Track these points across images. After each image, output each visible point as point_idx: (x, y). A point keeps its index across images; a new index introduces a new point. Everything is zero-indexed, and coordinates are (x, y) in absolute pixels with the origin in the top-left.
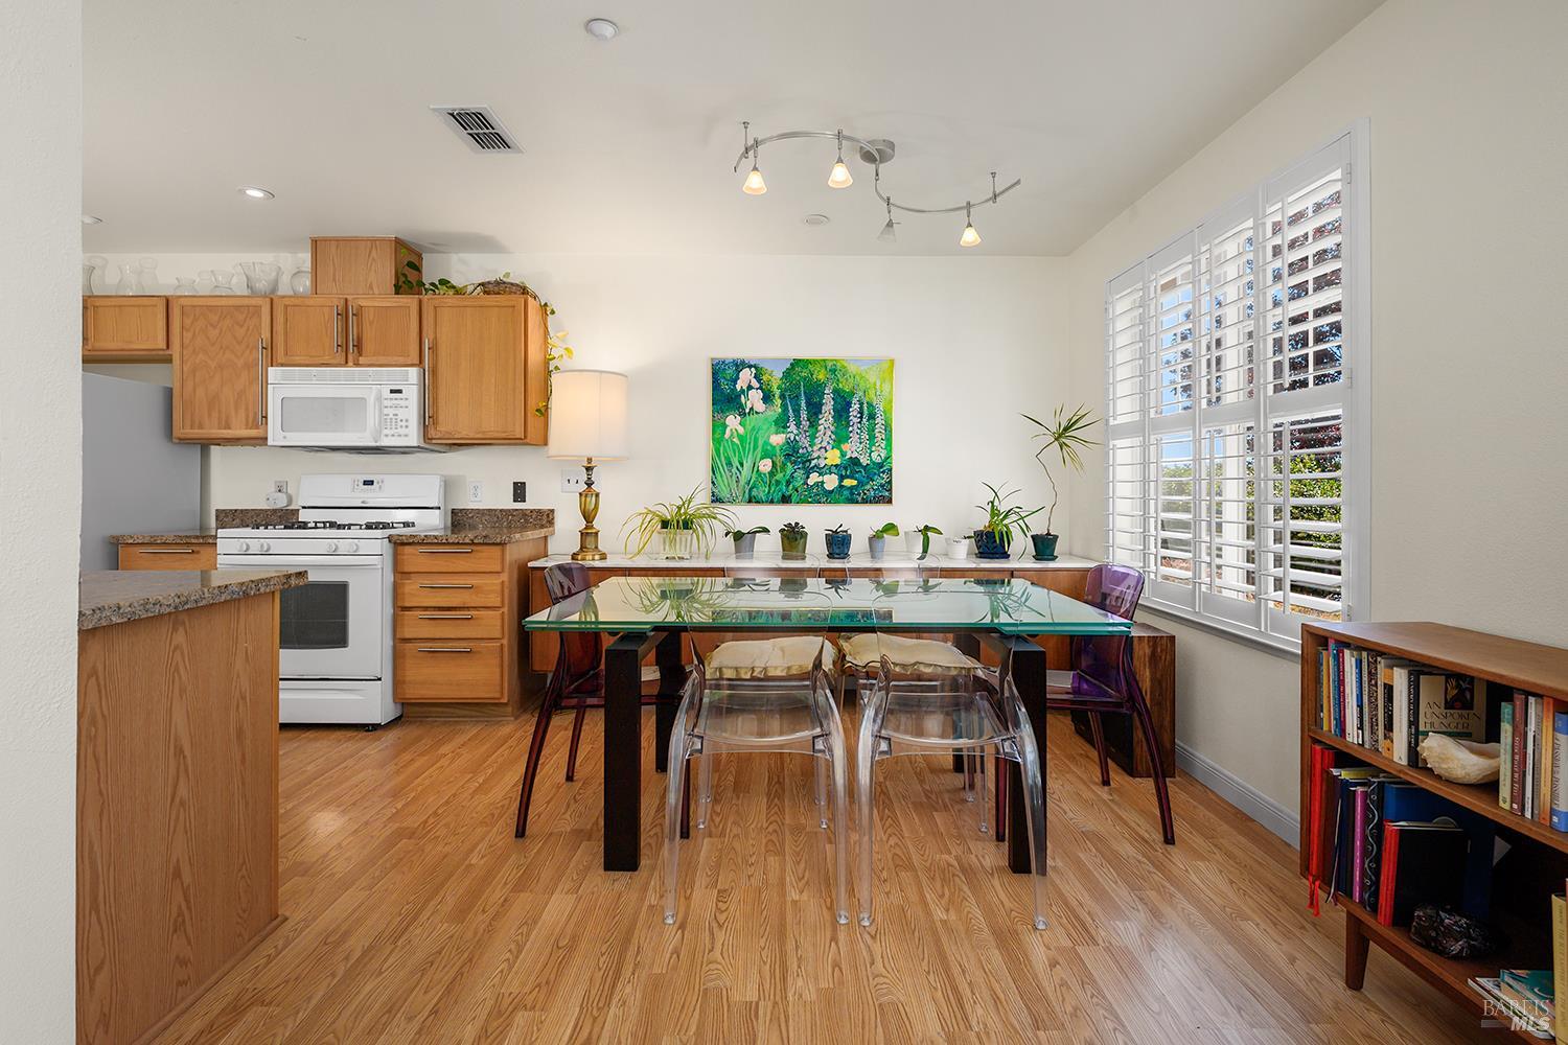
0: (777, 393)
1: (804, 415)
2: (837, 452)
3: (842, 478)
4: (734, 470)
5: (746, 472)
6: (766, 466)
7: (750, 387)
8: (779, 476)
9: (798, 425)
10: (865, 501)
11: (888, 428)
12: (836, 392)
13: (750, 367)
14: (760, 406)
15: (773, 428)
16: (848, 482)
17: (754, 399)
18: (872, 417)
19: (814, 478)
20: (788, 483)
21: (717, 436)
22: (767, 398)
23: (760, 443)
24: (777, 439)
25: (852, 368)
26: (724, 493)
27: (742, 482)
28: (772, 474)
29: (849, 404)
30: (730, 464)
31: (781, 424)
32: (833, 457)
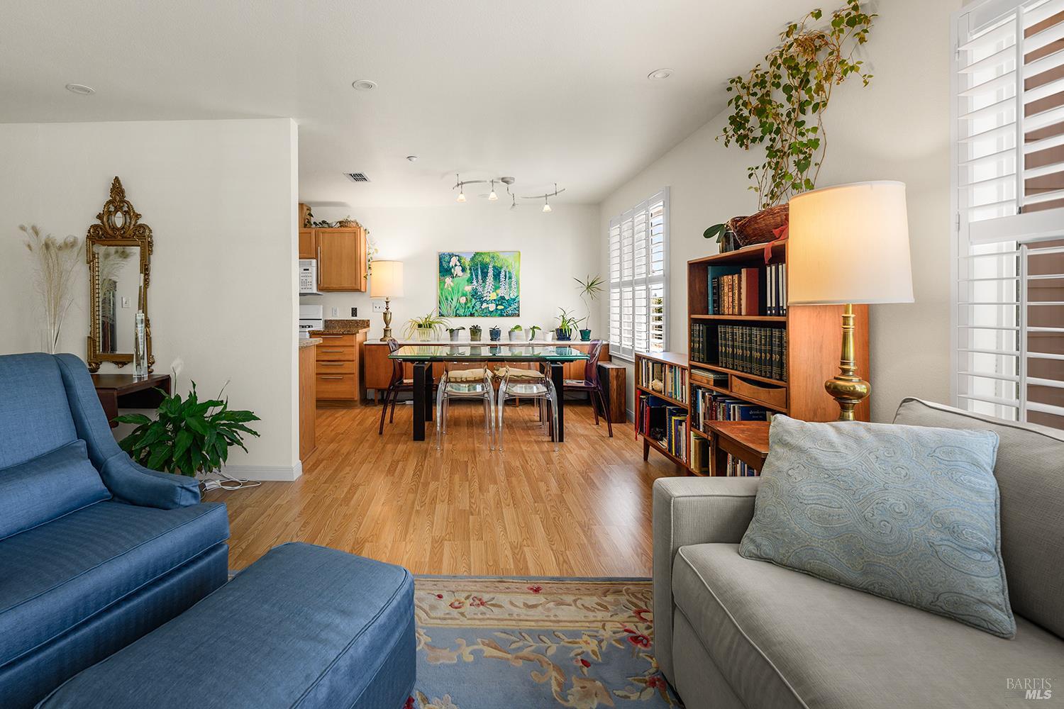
0: (468, 267)
1: (480, 277)
2: (495, 294)
3: (497, 305)
4: (449, 302)
5: (454, 302)
6: (463, 300)
7: (456, 265)
8: (469, 305)
9: (477, 282)
10: (507, 316)
11: (517, 283)
12: (494, 267)
13: (456, 256)
14: (460, 273)
15: (466, 283)
16: (499, 307)
17: (458, 270)
18: (510, 278)
19: (485, 305)
20: (473, 307)
21: (441, 287)
22: (464, 270)
23: (461, 290)
24: (468, 288)
25: (501, 256)
26: (445, 312)
27: (453, 307)
28: (466, 304)
29: (500, 272)
30: (447, 299)
31: (470, 281)
32: (493, 296)
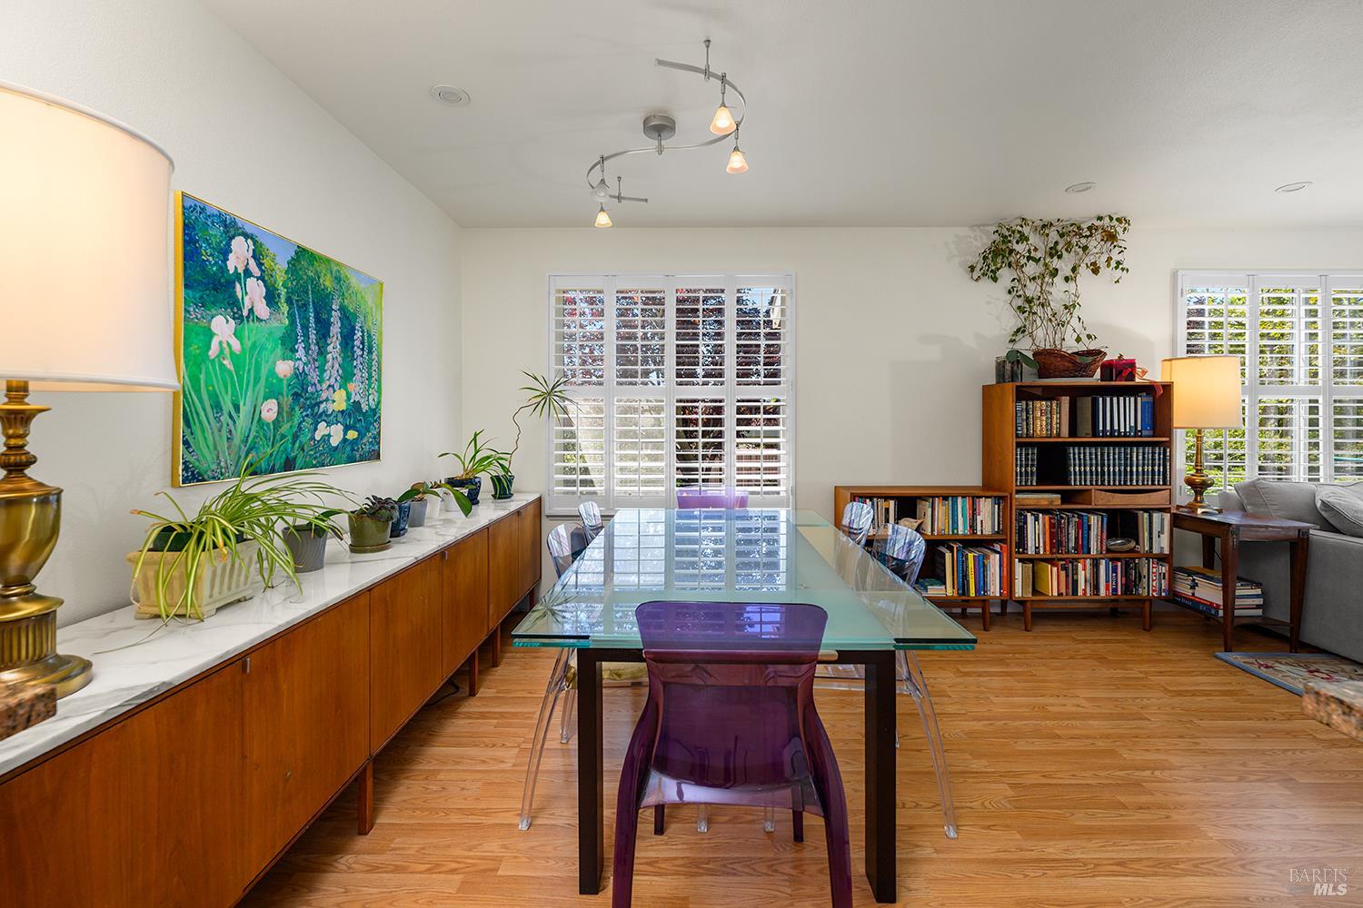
0: (283, 292)
1: (313, 337)
2: (343, 393)
3: (347, 428)
4: (225, 418)
5: (243, 419)
6: (269, 410)
7: (248, 273)
8: (285, 428)
9: (307, 349)
11: (379, 367)
12: (341, 309)
13: (246, 236)
14: (262, 309)
15: (279, 350)
16: (352, 435)
17: (252, 295)
18: (370, 350)
19: (322, 429)
20: (295, 437)
21: (194, 349)
22: (271, 298)
23: (264, 373)
24: (284, 368)
26: (206, 461)
27: (237, 441)
28: (277, 423)
29: (353, 330)
30: (217, 406)
31: (288, 343)
32: (339, 401)
